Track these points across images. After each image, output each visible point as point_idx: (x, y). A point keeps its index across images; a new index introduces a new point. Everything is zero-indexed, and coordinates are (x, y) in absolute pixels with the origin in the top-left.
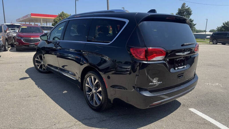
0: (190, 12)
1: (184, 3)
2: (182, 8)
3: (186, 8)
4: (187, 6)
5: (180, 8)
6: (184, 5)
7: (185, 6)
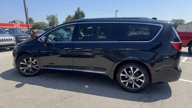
0: (84, 15)
1: (79, 8)
2: (78, 11)
3: (81, 11)
4: (81, 10)
5: (76, 11)
6: (78, 9)
7: (80, 10)
